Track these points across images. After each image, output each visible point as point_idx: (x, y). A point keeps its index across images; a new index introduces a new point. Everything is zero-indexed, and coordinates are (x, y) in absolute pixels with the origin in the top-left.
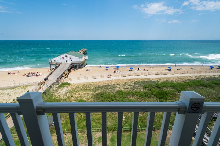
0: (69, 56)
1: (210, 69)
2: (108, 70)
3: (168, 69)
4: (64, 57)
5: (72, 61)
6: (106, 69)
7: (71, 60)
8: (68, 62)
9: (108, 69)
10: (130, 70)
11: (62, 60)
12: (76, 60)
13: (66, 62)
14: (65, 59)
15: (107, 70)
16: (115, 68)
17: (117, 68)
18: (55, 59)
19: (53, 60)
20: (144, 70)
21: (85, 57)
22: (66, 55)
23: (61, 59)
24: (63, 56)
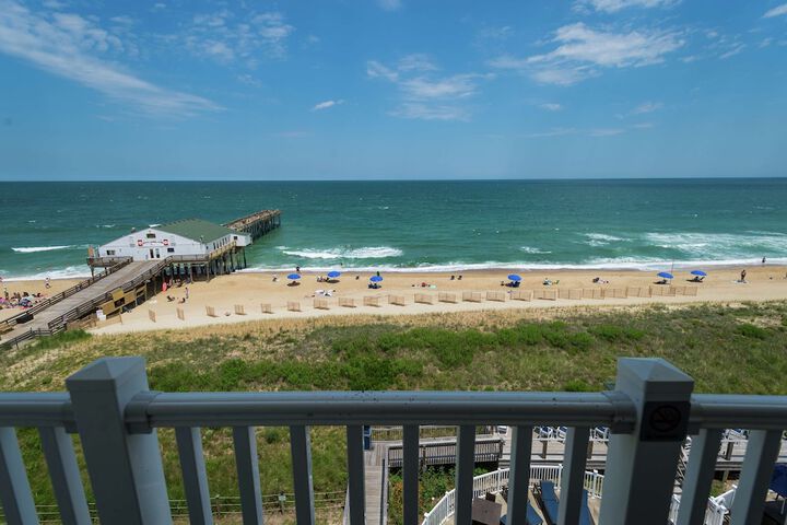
0: (161, 235)
1: (659, 283)
2: (298, 284)
3: (510, 281)
4: (145, 239)
5: (171, 254)
6: (291, 281)
7: (171, 250)
8: (158, 256)
9: (297, 281)
10: (371, 286)
11: (137, 248)
12: (189, 248)
13: (150, 258)
14: (149, 245)
15: (294, 284)
16: (325, 277)
17: (331, 279)
18: (110, 246)
19: (103, 250)
20: (424, 285)
21: (236, 238)
22: (153, 232)
23: (132, 245)
24: (142, 234)
